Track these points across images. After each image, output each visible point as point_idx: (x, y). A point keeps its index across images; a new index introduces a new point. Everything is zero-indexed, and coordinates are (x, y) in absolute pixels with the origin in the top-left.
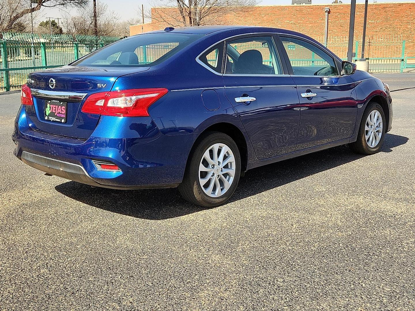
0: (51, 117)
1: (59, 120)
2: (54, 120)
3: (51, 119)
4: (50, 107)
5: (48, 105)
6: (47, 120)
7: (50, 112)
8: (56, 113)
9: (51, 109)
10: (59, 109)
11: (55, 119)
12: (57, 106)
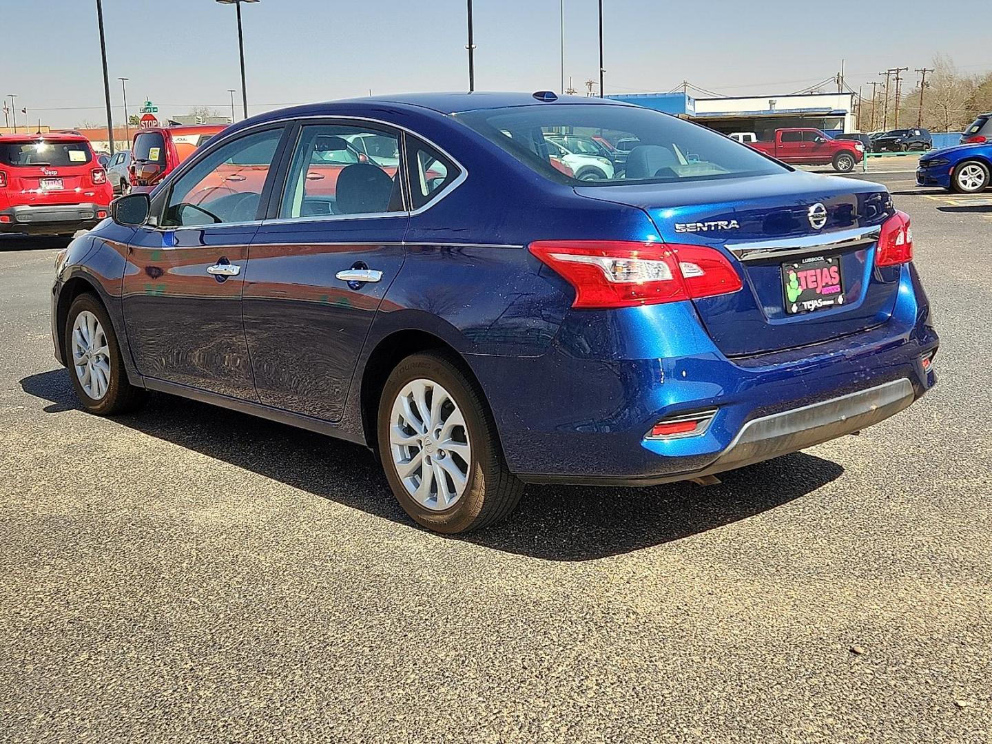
0: (809, 303)
1: (832, 302)
2: (819, 306)
3: (811, 305)
4: (798, 279)
5: (793, 276)
6: (798, 313)
7: (800, 291)
8: (820, 287)
9: (803, 283)
10: (824, 275)
11: (821, 303)
12: (819, 271)
